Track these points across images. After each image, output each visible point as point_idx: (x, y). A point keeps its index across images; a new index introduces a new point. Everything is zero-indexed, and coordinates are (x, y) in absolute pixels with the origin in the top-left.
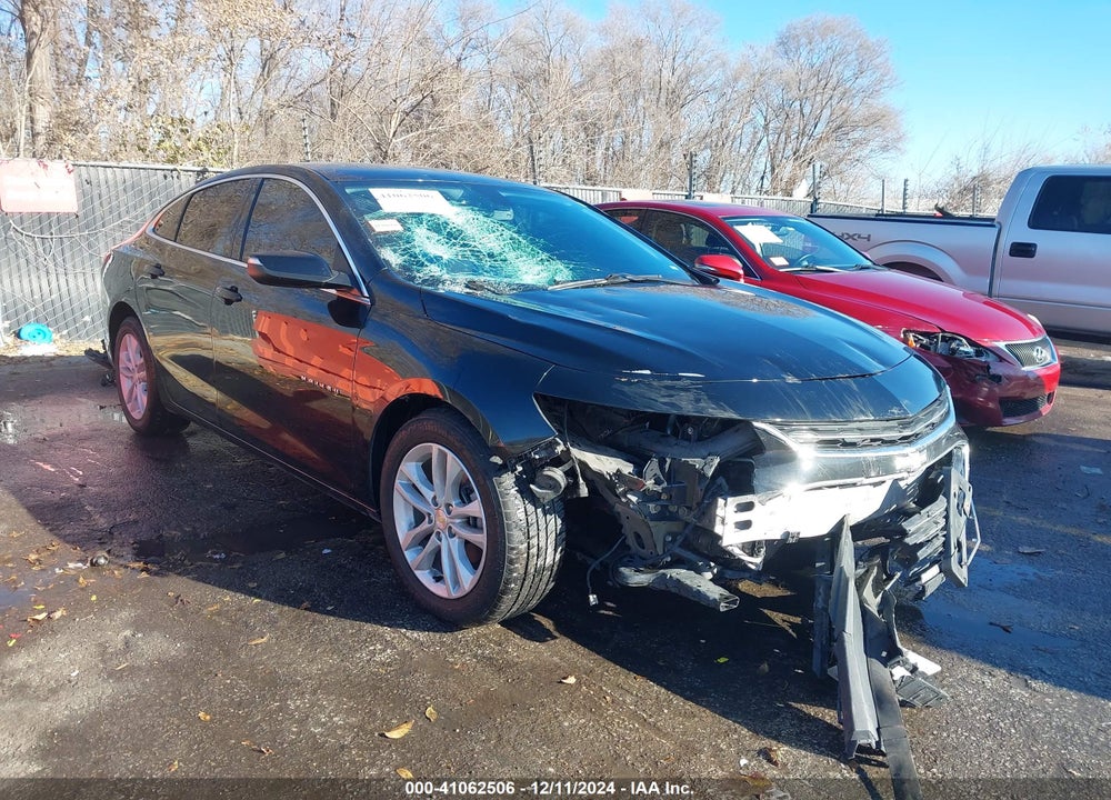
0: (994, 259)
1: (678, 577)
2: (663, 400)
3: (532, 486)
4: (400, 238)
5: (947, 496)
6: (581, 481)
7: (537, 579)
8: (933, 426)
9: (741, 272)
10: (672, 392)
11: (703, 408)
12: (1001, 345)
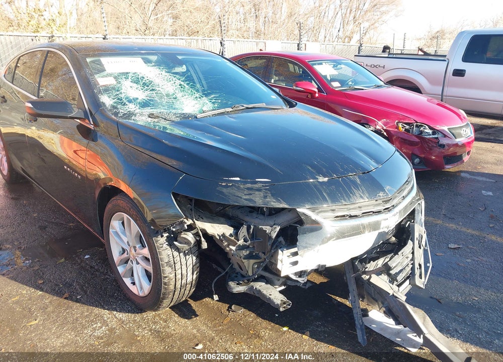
0: (445, 77)
1: (260, 288)
2: (244, 197)
3: (175, 243)
4: (114, 88)
5: (413, 240)
6: (203, 239)
7: (183, 290)
8: (404, 198)
9: (316, 90)
10: (251, 192)
11: (268, 202)
12: (445, 128)
